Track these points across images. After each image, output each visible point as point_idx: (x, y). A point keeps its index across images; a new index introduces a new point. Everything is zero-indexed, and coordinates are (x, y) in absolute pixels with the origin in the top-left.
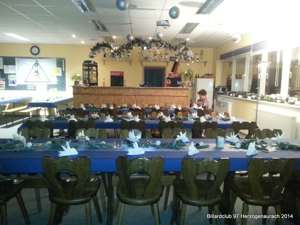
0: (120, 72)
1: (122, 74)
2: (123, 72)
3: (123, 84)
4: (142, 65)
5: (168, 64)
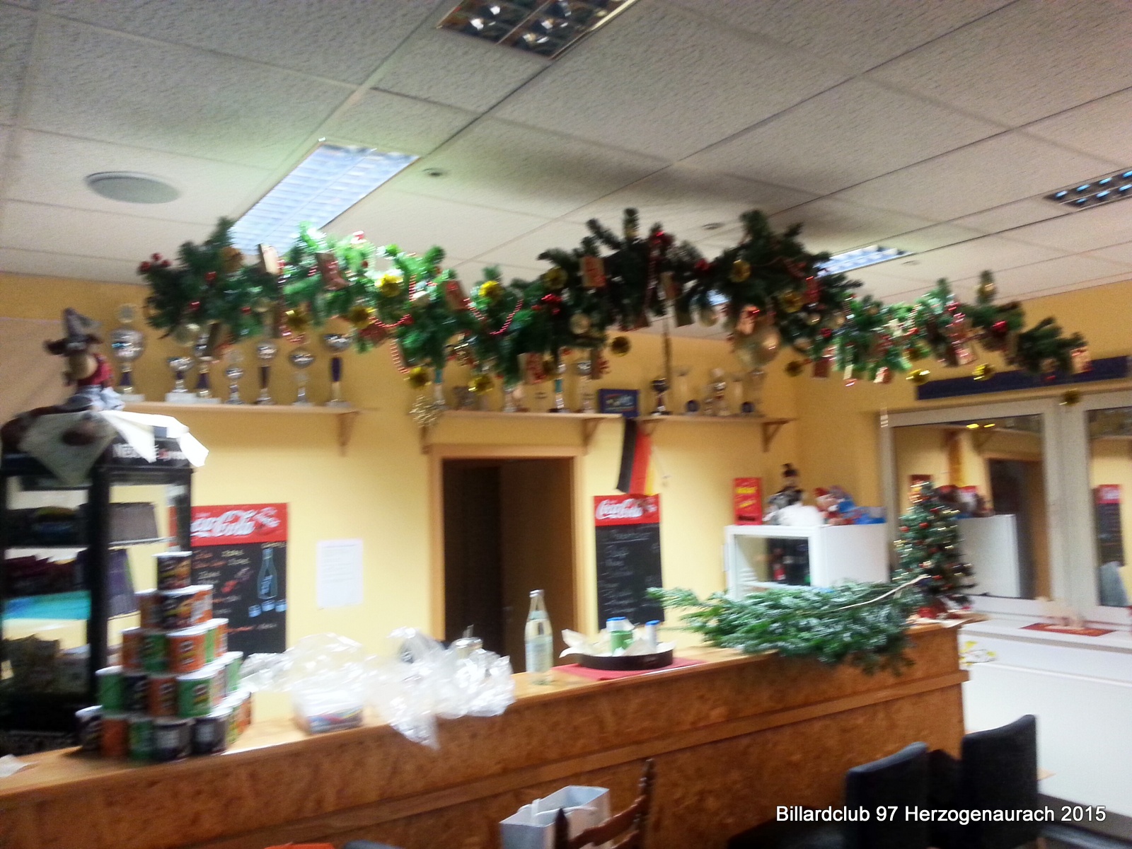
0: (258, 508)
1: (272, 523)
2: (281, 511)
3: (280, 608)
4: (427, 450)
5: (587, 434)
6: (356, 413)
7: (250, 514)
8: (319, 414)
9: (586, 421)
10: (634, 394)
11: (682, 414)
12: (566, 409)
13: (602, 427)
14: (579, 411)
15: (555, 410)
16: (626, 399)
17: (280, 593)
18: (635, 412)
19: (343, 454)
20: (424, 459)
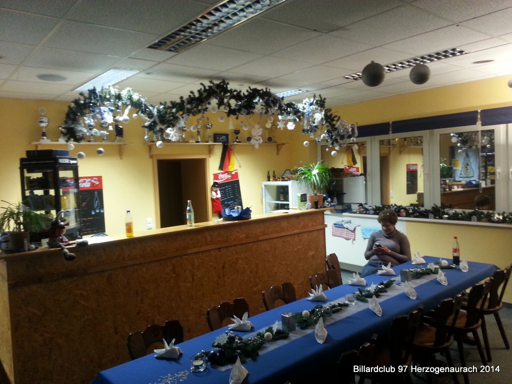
0: (92, 178)
1: (97, 183)
3: (102, 211)
4: (151, 157)
5: (210, 150)
6: (125, 144)
7: (89, 180)
8: (113, 145)
9: (210, 145)
10: (227, 135)
11: (245, 142)
12: (202, 141)
13: (216, 147)
14: (207, 142)
15: (198, 142)
16: (224, 137)
17: (101, 206)
18: (227, 142)
19: (121, 159)
20: (151, 160)
